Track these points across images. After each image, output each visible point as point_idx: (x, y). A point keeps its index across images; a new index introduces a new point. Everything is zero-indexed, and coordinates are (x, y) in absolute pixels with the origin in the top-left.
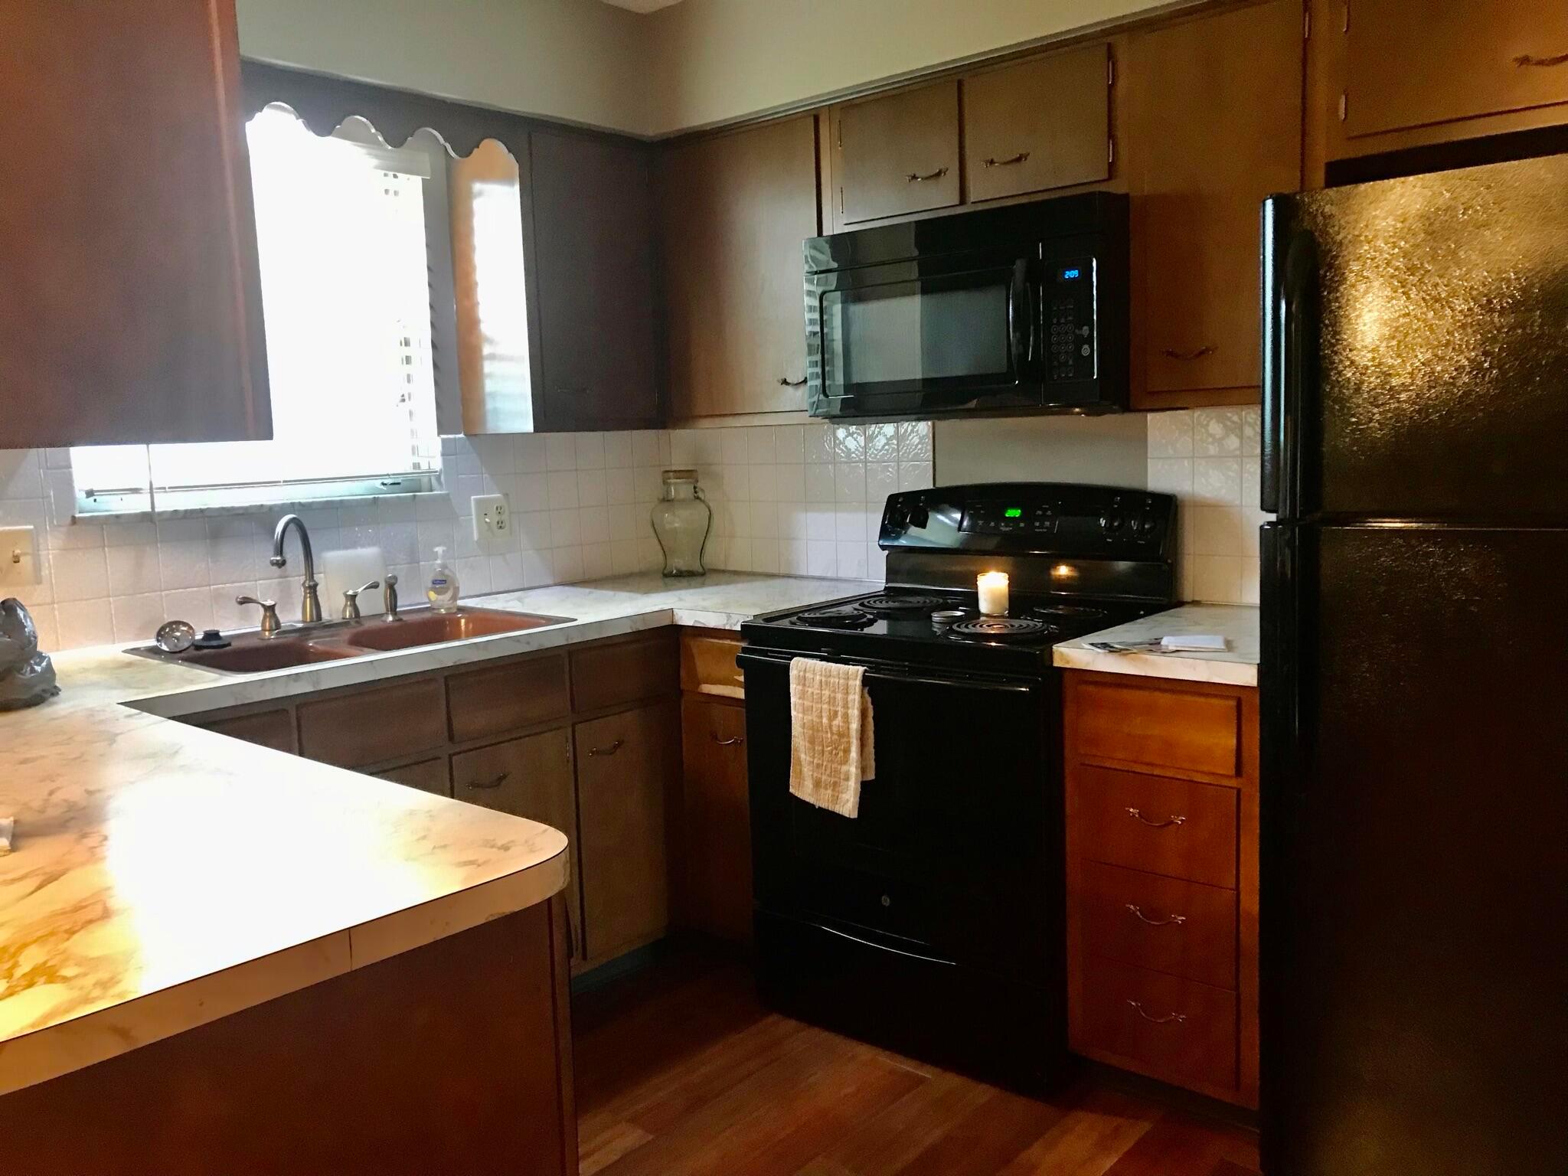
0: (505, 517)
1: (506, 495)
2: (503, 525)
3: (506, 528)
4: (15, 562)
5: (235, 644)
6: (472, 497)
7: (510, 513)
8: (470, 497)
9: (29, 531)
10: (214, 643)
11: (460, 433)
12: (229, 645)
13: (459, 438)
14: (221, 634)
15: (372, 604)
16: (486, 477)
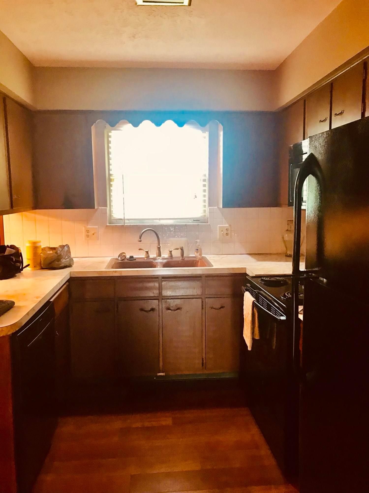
0: (229, 232)
1: (230, 225)
2: (228, 234)
3: (229, 235)
4: (93, 235)
5: (137, 260)
6: (218, 225)
7: (231, 231)
8: (217, 226)
9: (96, 228)
10: (132, 259)
11: (216, 207)
12: (135, 260)
13: (215, 208)
14: (134, 257)
15: (177, 254)
16: (224, 220)
